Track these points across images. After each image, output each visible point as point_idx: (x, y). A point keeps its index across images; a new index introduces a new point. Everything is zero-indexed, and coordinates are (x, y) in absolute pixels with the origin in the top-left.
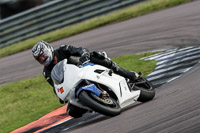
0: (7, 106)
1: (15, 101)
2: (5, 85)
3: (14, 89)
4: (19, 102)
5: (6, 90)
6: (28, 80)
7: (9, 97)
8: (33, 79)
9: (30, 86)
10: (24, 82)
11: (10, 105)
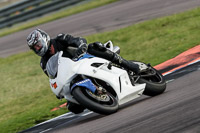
0: (144, 44)
1: (151, 39)
2: (142, 22)
3: (151, 26)
4: (157, 40)
5: (143, 27)
6: (165, 18)
7: (147, 34)
8: (170, 17)
9: (168, 23)
10: (161, 19)
11: (147, 43)
